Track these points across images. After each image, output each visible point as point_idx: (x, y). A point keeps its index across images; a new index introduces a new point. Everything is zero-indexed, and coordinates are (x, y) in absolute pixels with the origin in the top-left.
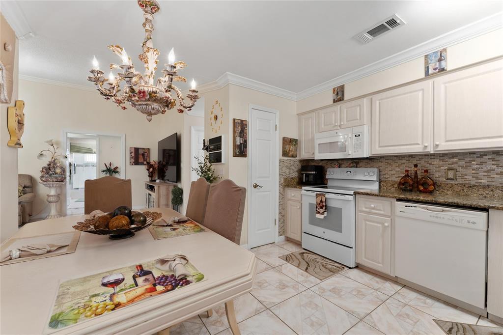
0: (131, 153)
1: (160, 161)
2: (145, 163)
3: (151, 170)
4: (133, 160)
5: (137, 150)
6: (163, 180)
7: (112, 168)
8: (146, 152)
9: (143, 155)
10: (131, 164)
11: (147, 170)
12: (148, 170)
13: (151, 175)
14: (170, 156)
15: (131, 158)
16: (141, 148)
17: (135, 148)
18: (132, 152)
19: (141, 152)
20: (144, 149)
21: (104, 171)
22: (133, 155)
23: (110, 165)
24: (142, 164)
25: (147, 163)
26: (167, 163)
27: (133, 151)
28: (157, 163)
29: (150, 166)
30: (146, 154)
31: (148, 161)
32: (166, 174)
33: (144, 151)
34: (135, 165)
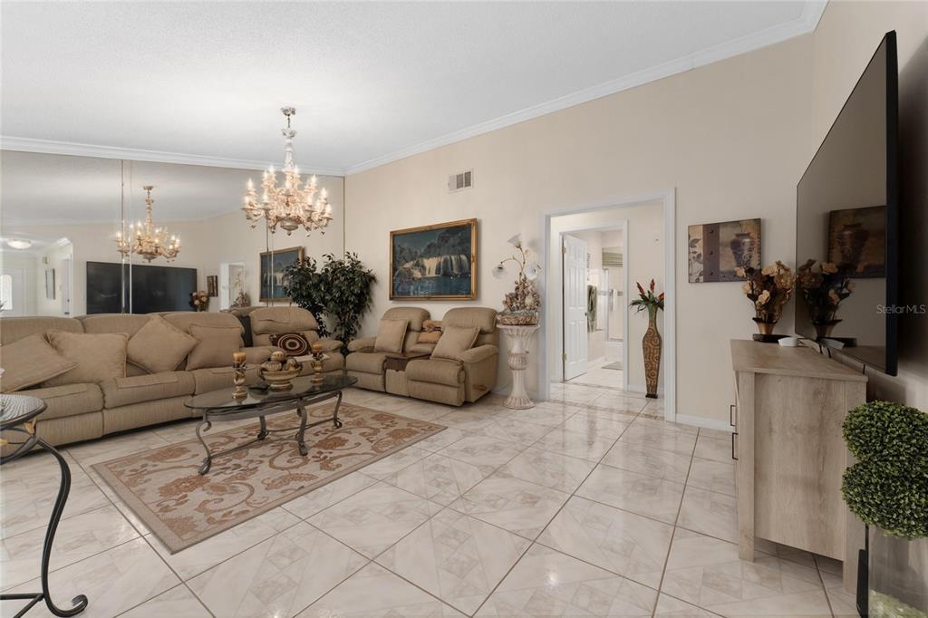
0: (692, 244)
1: (811, 263)
2: (741, 272)
3: (765, 295)
4: (699, 267)
5: (712, 230)
6: (819, 340)
7: (656, 295)
8: (748, 235)
9: (736, 245)
10: (694, 280)
11: (749, 296)
12: (753, 297)
13: (767, 316)
14: (861, 236)
15: (694, 258)
16: (725, 224)
17: (706, 226)
18: (697, 241)
19: (726, 236)
20: (737, 223)
21: (635, 303)
22: (699, 249)
23: (652, 286)
24: (732, 277)
25: (750, 271)
26: (847, 270)
27: (699, 235)
28: (793, 270)
29: (760, 281)
30: (747, 240)
31: (754, 265)
32: (838, 315)
33: (738, 231)
34: (706, 281)
